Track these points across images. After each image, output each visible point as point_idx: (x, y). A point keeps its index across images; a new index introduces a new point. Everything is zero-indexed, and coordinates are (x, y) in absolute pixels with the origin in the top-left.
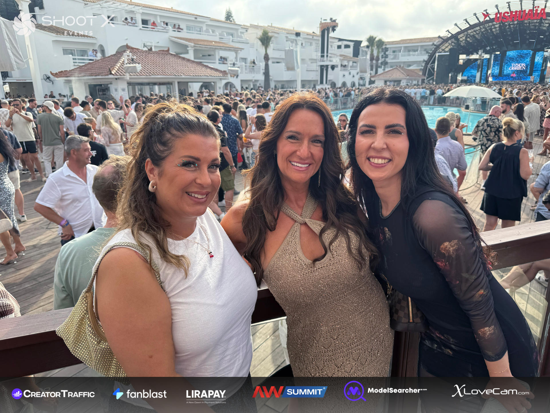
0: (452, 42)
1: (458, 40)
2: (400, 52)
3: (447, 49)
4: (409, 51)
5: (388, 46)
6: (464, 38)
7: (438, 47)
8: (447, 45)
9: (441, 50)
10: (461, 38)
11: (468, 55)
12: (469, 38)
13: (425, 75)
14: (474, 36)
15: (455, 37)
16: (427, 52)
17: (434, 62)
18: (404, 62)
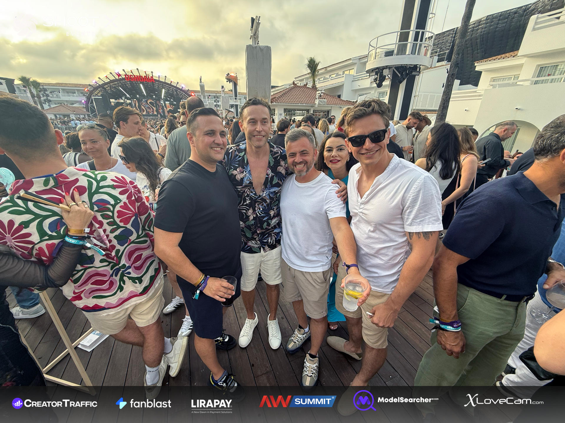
0: (101, 90)
1: (105, 89)
2: (60, 93)
3: (99, 94)
4: (68, 93)
5: (45, 87)
6: (109, 88)
7: (91, 93)
8: (98, 91)
9: (95, 95)
10: (107, 87)
11: (116, 100)
12: (112, 88)
13: (89, 112)
14: (115, 87)
15: (102, 86)
16: (84, 95)
17: (92, 102)
18: (67, 101)
